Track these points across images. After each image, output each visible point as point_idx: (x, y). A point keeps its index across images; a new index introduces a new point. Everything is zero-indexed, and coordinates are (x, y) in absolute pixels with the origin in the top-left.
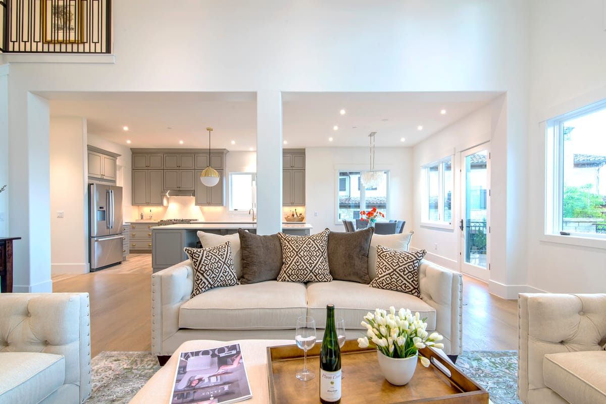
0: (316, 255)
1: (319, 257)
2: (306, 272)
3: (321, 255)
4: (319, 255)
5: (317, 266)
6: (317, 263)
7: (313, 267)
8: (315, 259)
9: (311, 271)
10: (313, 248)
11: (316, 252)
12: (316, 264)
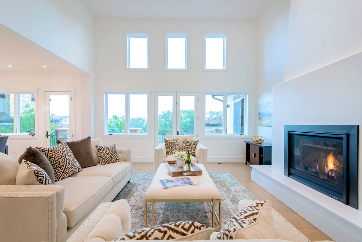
0: (62, 161)
1: (65, 161)
2: (59, 174)
3: (65, 159)
4: (64, 160)
5: (67, 167)
6: (66, 165)
7: (63, 169)
8: (63, 163)
9: (63, 172)
10: (57, 157)
11: (61, 159)
12: (66, 167)
